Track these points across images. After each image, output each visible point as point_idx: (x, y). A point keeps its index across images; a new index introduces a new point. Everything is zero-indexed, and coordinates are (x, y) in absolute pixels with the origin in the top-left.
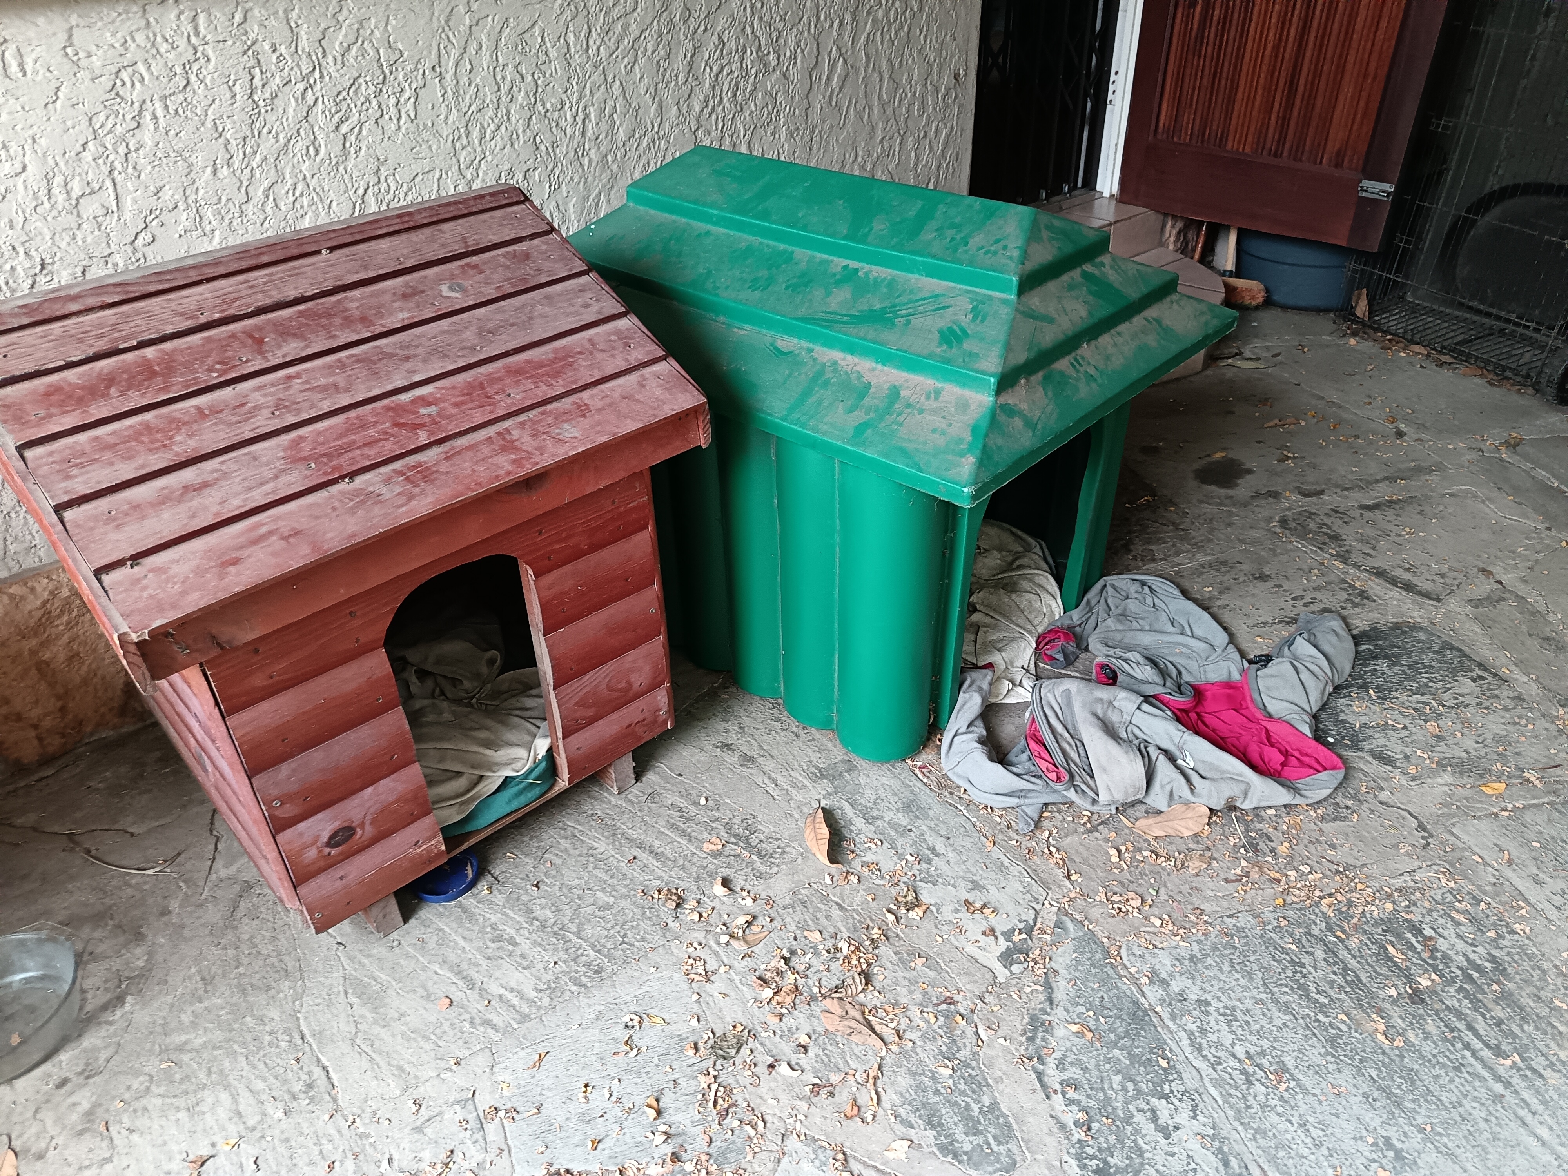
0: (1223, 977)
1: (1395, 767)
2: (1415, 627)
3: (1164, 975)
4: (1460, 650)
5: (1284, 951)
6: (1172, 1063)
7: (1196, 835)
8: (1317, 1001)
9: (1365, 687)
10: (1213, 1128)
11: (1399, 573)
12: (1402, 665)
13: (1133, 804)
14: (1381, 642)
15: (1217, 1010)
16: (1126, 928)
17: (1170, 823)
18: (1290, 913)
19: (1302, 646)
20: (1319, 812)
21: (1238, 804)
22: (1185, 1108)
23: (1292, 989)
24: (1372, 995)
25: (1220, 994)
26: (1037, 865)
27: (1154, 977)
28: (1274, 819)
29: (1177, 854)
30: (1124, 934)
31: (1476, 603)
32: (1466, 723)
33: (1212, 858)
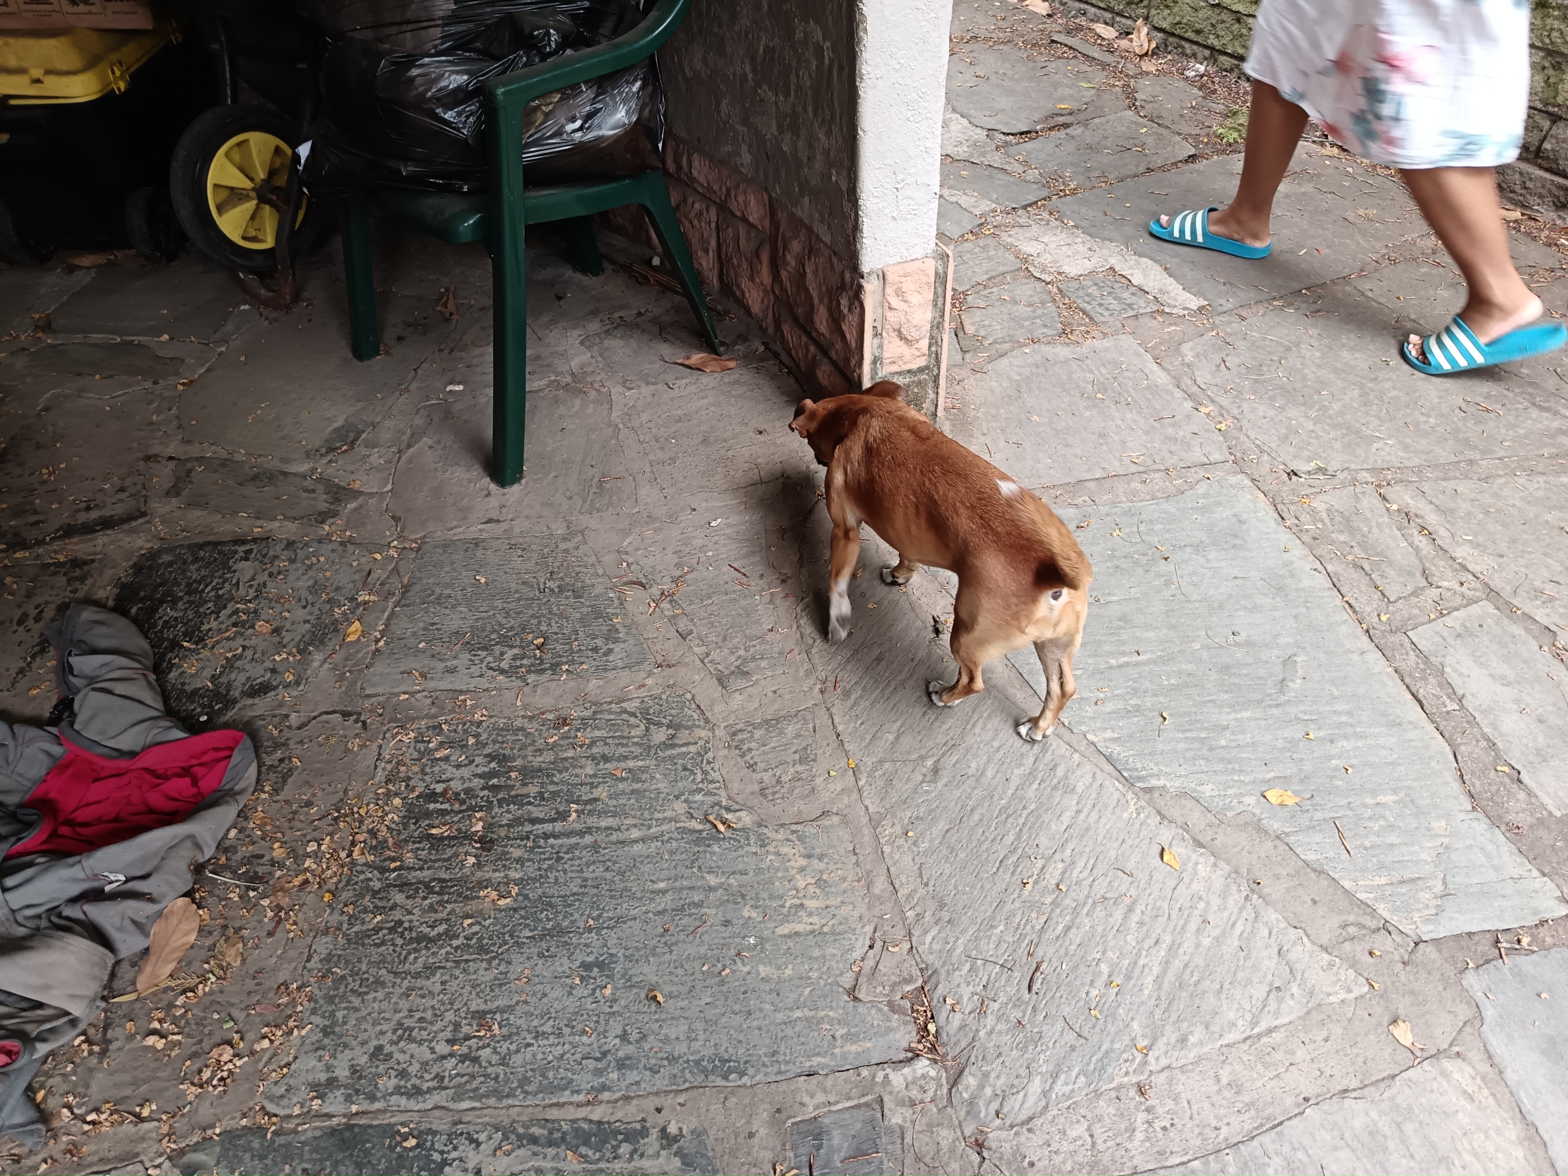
0: (363, 1013)
1: (275, 688)
2: (153, 555)
3: (323, 1077)
4: (208, 543)
5: (377, 930)
6: (416, 1133)
7: (201, 930)
8: (439, 935)
9: (175, 645)
10: (497, 1130)
11: (83, 517)
12: (181, 598)
13: (113, 975)
14: (142, 594)
15: (392, 1043)
16: (247, 1086)
17: (167, 950)
18: (345, 895)
19: (85, 664)
20: (267, 789)
21: (201, 860)
22: (465, 1149)
23: (415, 950)
24: (464, 880)
25: (379, 1028)
26: (96, 1152)
27: (320, 1090)
28: (242, 836)
29: (206, 966)
30: (252, 1092)
31: (174, 491)
32: (279, 599)
33: (237, 931)
